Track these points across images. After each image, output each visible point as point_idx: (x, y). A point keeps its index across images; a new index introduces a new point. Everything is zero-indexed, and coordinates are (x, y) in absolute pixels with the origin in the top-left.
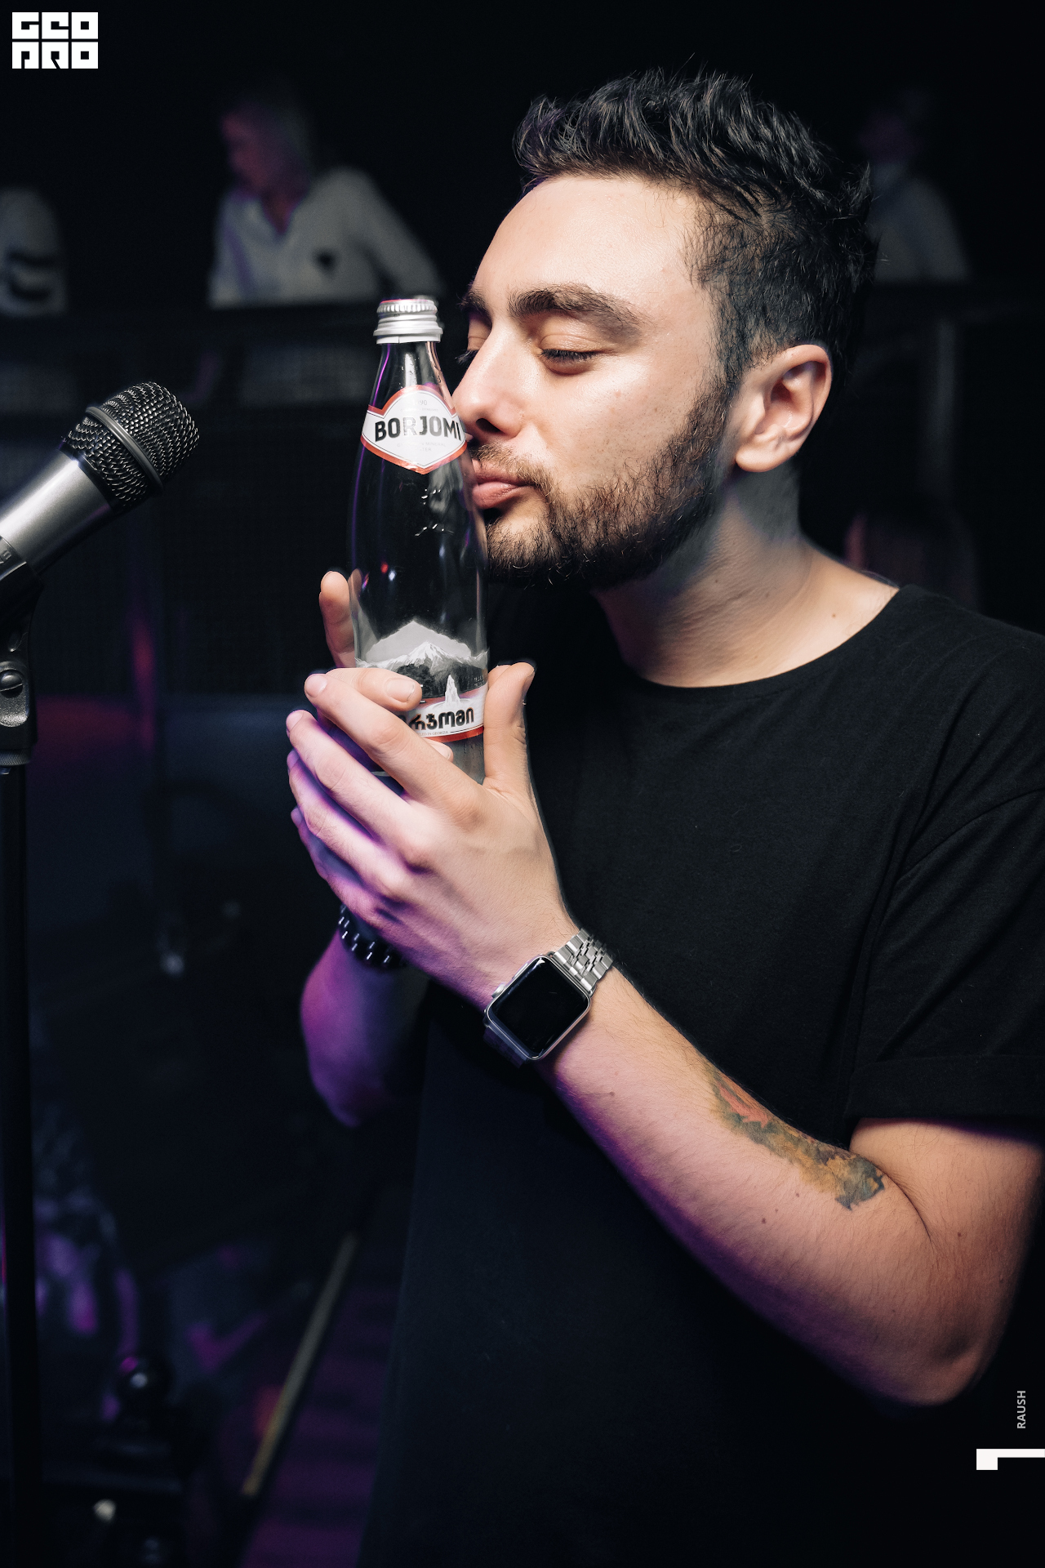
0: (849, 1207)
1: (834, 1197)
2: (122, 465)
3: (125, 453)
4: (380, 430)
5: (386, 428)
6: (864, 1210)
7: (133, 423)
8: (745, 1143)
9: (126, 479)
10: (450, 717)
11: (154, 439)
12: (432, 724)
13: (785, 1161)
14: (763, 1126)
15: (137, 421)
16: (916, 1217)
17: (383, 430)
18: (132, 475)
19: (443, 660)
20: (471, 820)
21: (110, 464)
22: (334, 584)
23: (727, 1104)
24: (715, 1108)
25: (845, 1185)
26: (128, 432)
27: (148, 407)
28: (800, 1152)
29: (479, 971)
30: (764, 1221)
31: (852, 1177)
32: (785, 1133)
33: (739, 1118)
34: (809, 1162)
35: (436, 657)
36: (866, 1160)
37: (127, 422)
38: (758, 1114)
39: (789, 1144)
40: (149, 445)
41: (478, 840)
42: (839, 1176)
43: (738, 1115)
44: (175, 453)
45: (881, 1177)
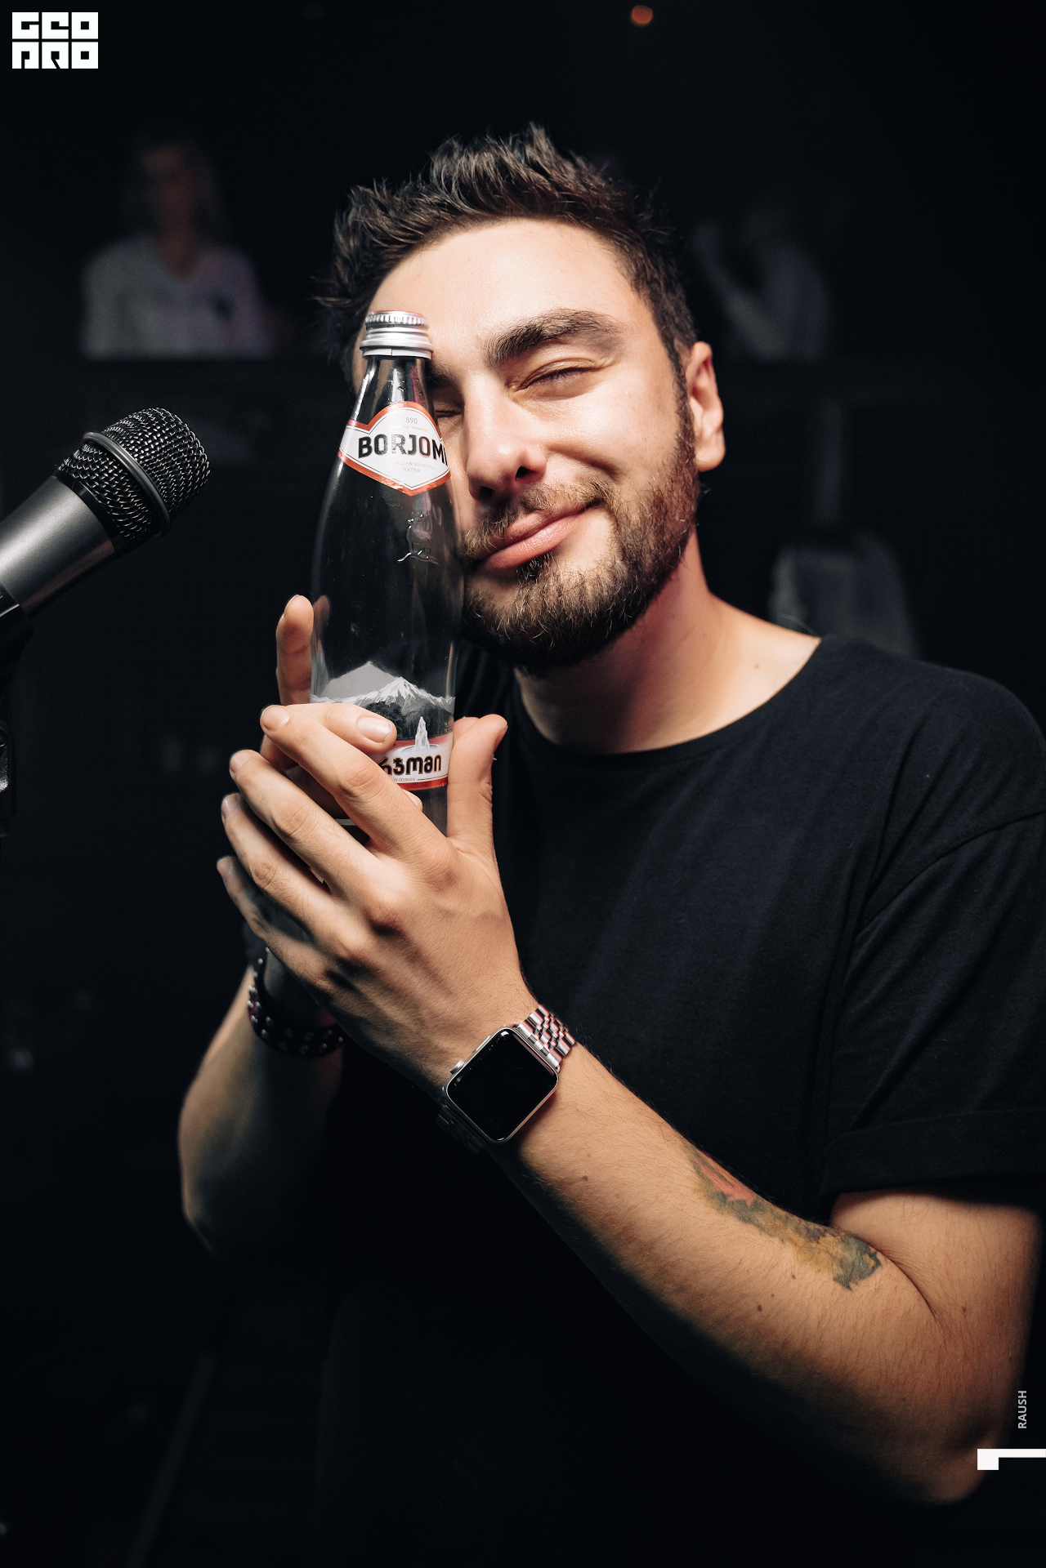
0: (848, 1287)
1: (831, 1276)
2: (130, 498)
3: (134, 485)
4: (365, 446)
5: (372, 444)
6: (865, 1288)
7: (143, 452)
8: (732, 1224)
9: (133, 515)
10: (418, 763)
11: (165, 470)
12: (399, 769)
13: (776, 1241)
14: (749, 1204)
15: (147, 450)
16: (917, 1294)
17: (368, 446)
18: (140, 511)
19: (416, 700)
20: (444, 880)
21: (116, 497)
22: (299, 608)
23: (710, 1182)
24: (698, 1187)
25: (842, 1263)
26: (138, 461)
27: (159, 435)
28: (790, 1231)
29: (436, 1047)
30: (760, 1308)
31: (847, 1254)
32: (772, 1211)
33: (723, 1197)
34: (801, 1241)
35: (409, 696)
36: (857, 1238)
37: (137, 450)
38: (741, 1193)
39: (778, 1222)
40: (160, 478)
41: (449, 902)
42: (834, 1254)
43: (723, 1194)
44: (186, 488)
45: (876, 1253)
